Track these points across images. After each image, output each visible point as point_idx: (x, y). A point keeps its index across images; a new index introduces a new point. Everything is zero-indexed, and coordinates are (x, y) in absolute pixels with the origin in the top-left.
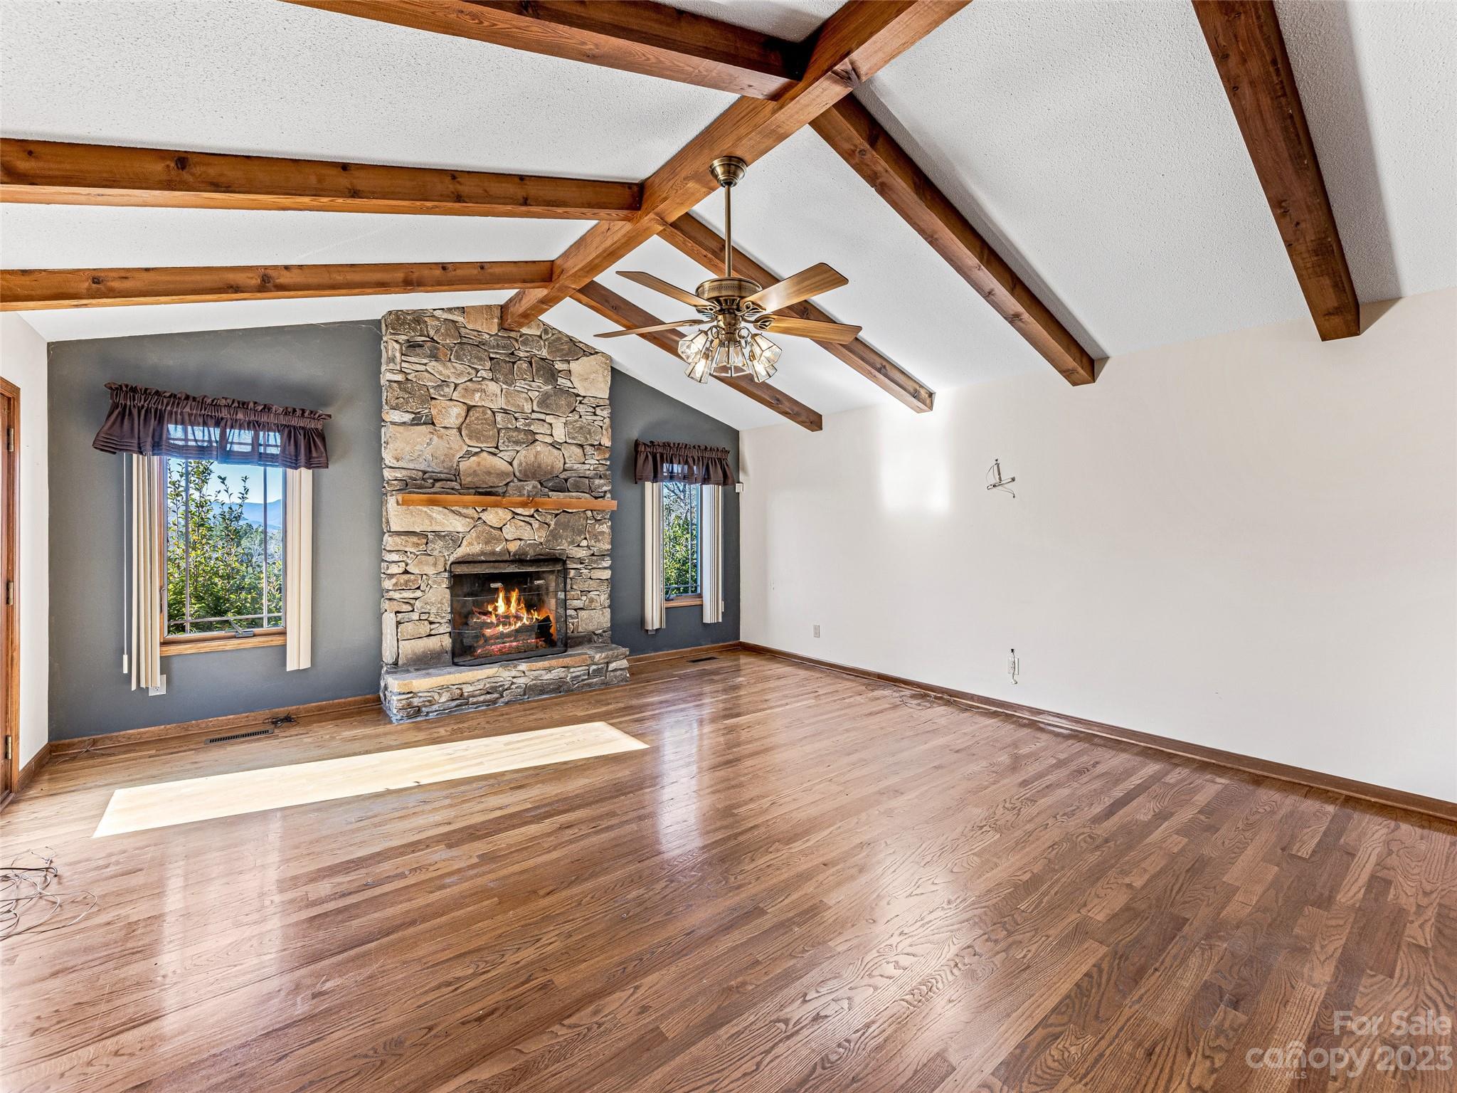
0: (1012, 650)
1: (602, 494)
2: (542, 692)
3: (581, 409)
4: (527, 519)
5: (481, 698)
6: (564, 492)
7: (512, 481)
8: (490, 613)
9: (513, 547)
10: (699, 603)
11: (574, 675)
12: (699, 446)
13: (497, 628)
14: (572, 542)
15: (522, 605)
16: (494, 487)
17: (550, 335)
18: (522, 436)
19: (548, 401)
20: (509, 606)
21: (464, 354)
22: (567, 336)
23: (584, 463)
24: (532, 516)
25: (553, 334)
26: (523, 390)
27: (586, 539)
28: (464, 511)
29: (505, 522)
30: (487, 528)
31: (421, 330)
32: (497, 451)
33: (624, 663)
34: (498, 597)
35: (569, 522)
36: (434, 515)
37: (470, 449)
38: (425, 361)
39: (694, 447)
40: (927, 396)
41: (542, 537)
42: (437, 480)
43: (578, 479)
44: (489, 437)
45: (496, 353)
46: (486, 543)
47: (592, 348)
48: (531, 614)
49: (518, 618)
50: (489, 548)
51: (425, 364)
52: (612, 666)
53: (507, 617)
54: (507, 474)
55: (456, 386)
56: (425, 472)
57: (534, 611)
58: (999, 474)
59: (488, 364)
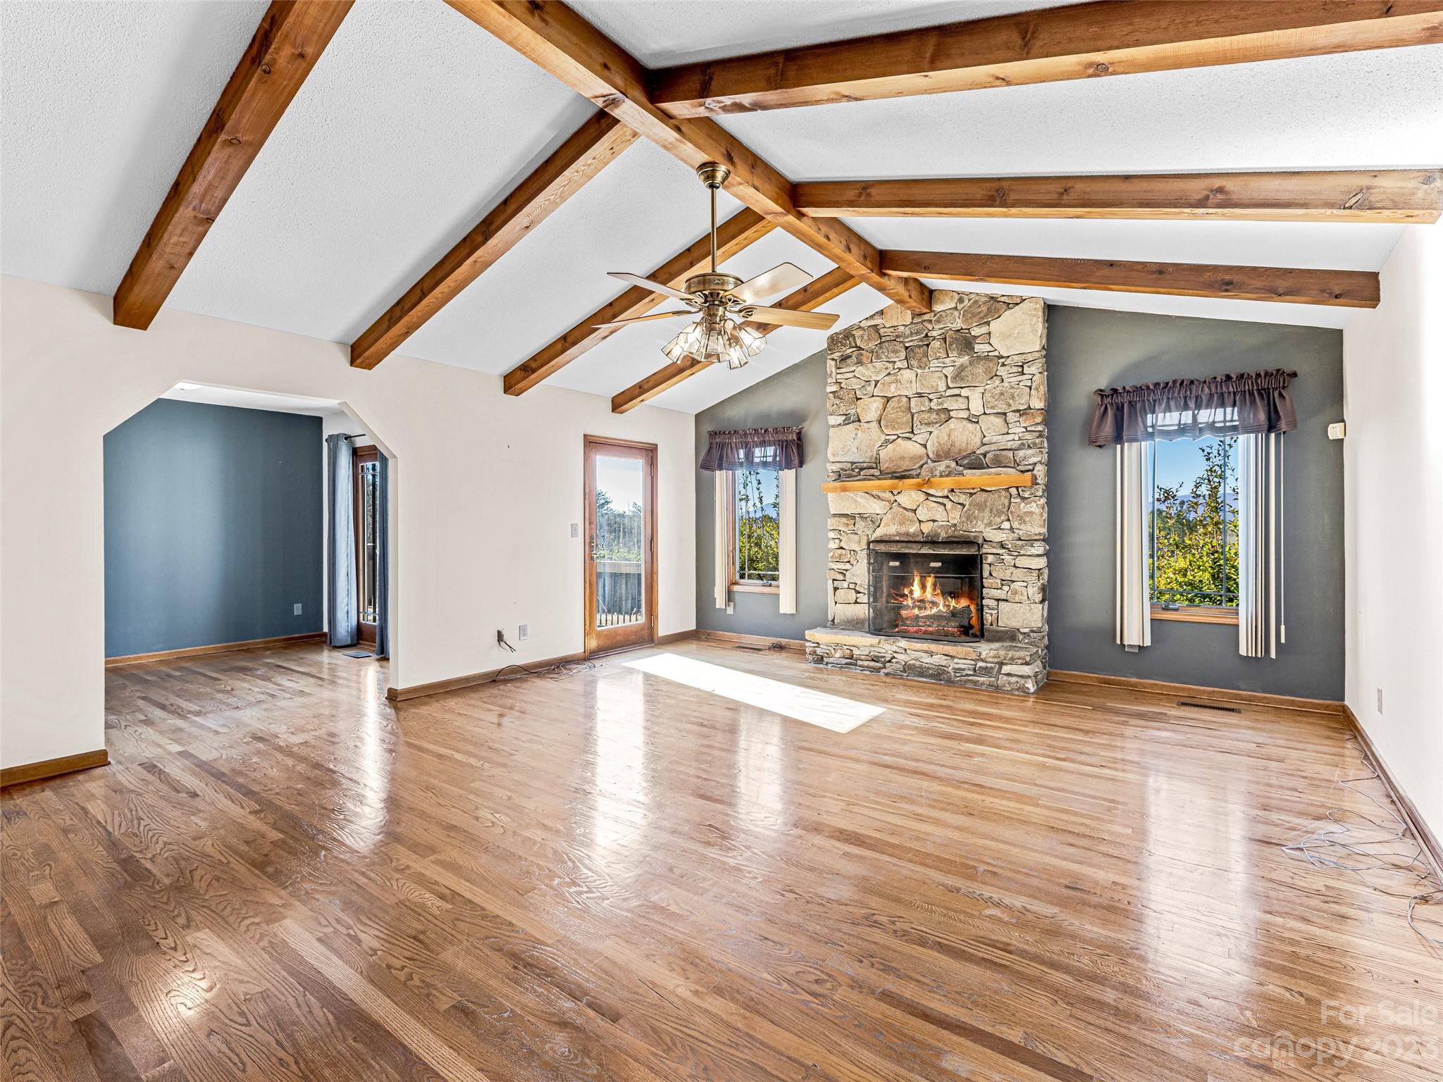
1: (1031, 467)
2: (921, 674)
3: (1002, 371)
4: (940, 500)
5: (866, 663)
6: (984, 468)
7: (926, 463)
8: (907, 596)
9: (927, 528)
11: (957, 666)
13: (913, 611)
14: (989, 524)
15: (938, 591)
16: (908, 470)
17: (966, 302)
18: (934, 416)
19: (963, 374)
20: (924, 592)
21: (882, 352)
22: (986, 295)
23: (1008, 433)
24: (947, 497)
25: (969, 300)
26: (937, 369)
27: (1009, 520)
28: (882, 495)
29: (918, 503)
30: (901, 510)
31: (850, 343)
32: (911, 435)
34: (914, 580)
35: (986, 501)
36: (858, 499)
37: (887, 437)
38: (853, 369)
41: (954, 518)
42: (862, 469)
43: (998, 452)
44: (903, 424)
45: (912, 341)
46: (901, 524)
47: (1017, 297)
48: (948, 601)
49: (934, 604)
50: (903, 530)
51: (853, 372)
53: (922, 601)
54: (921, 457)
55: (877, 382)
56: (853, 463)
57: (952, 598)
59: (903, 354)
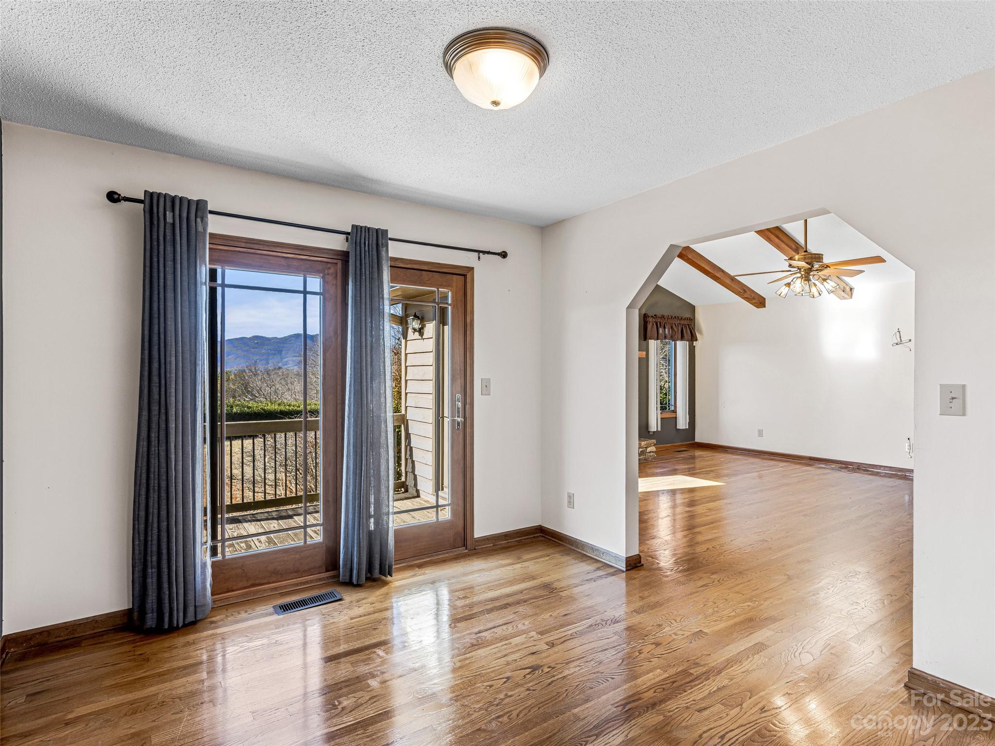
0: (909, 439)
10: (675, 416)
12: (678, 317)
33: (653, 449)
39: (675, 317)
40: (849, 290)
52: (649, 450)
58: (900, 337)
